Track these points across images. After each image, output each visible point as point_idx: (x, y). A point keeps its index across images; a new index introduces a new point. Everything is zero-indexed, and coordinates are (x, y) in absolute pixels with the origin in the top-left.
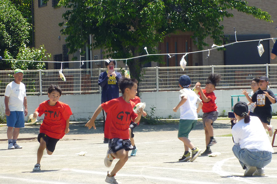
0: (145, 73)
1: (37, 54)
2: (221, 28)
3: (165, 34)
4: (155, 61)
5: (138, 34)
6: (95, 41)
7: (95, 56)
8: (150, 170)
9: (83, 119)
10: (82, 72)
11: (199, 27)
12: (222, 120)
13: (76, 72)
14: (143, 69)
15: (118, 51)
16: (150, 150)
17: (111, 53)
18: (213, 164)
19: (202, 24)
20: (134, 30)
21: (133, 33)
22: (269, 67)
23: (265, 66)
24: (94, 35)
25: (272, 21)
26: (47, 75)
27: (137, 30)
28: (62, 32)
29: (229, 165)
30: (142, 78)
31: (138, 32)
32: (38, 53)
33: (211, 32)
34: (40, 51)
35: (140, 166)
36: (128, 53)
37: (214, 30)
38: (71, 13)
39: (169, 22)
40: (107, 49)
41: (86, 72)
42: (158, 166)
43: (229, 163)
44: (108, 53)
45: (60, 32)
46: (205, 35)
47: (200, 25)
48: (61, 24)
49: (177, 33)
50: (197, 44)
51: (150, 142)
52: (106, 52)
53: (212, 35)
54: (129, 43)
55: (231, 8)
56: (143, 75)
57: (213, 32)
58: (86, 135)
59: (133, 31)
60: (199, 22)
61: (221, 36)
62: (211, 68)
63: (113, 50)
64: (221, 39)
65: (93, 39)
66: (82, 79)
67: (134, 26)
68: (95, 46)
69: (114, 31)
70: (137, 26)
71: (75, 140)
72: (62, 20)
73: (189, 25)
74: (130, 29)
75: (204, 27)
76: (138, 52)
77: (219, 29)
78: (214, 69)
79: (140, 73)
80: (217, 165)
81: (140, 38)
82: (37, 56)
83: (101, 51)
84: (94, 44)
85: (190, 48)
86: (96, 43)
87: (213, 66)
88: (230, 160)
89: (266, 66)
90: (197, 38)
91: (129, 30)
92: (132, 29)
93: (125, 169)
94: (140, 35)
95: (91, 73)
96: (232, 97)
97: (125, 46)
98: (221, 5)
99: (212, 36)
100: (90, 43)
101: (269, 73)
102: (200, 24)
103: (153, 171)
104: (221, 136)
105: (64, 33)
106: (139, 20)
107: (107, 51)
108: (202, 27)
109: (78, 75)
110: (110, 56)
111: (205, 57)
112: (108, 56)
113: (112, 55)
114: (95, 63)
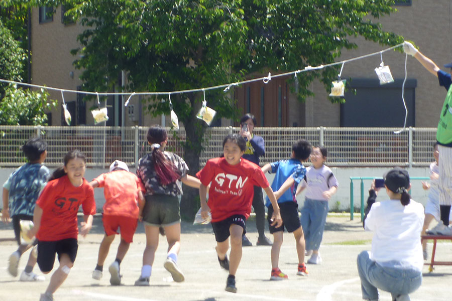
0: (210, 137)
1: (34, 100)
2: (336, 67)
3: (246, 74)
4: (228, 118)
5: (201, 72)
6: (131, 82)
7: (129, 107)
10: (107, 132)
11: (300, 64)
12: (334, 218)
13: (98, 132)
14: (207, 130)
15: (167, 99)
17: (155, 102)
18: (318, 291)
19: (306, 59)
20: (194, 66)
21: (192, 70)
22: (414, 133)
23: (406, 132)
24: (129, 72)
26: (49, 135)
27: (199, 66)
28: (75, 65)
29: (344, 293)
30: (206, 145)
31: (202, 70)
32: (37, 99)
34: (39, 95)
36: (184, 102)
37: (325, 70)
38: (92, 33)
39: (252, 55)
41: (113, 132)
43: (344, 290)
44: (151, 103)
45: (73, 64)
46: (310, 78)
48: (74, 52)
52: (147, 101)
53: (322, 77)
54: (185, 87)
55: (354, 35)
56: (207, 139)
57: (323, 72)
59: (192, 67)
63: (159, 98)
65: (127, 78)
66: (107, 143)
67: (195, 60)
68: (129, 89)
69: (162, 65)
70: (199, 60)
71: (92, 243)
72: (76, 44)
73: (284, 62)
74: (188, 63)
76: (200, 101)
77: (333, 68)
78: (324, 134)
79: (202, 136)
80: (325, 292)
81: (203, 78)
82: (33, 103)
83: (140, 98)
84: (128, 86)
85: (285, 97)
86: (131, 85)
87: (322, 129)
89: (409, 132)
91: (187, 66)
92: (192, 63)
94: (204, 74)
95: (123, 134)
96: (352, 180)
98: (339, 29)
99: (322, 80)
100: (123, 84)
101: (414, 143)
102: (303, 60)
104: (331, 244)
105: (79, 67)
106: (203, 48)
107: (149, 99)
108: (306, 64)
109: (101, 137)
110: (155, 106)
111: (309, 113)
112: (150, 107)
113: (157, 105)
114: (130, 117)
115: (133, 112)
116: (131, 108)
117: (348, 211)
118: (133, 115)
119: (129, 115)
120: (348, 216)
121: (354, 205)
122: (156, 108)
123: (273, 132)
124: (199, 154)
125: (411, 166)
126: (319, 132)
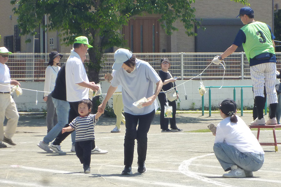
0: (106, 59)
2: (192, 11)
3: (130, 16)
5: (99, 15)
6: (51, 22)
7: (50, 39)
8: (109, 169)
9: (36, 109)
10: (36, 56)
11: (167, 9)
12: (191, 114)
13: (29, 56)
14: (104, 55)
15: (76, 34)
16: (110, 146)
17: (68, 35)
18: (180, 164)
19: (171, 6)
20: (95, 11)
21: (93, 13)
23: (240, 55)
24: (49, 15)
25: (250, 5)
27: (98, 11)
28: (14, 11)
29: (197, 165)
30: (103, 65)
31: (100, 13)
33: (181, 14)
35: (98, 164)
36: (88, 36)
37: (184, 13)
39: (134, 3)
40: (64, 32)
41: (39, 56)
42: (118, 165)
43: (197, 162)
44: (66, 36)
45: (12, 11)
46: (175, 18)
47: (169, 7)
48: (13, 2)
49: (144, 15)
50: (165, 28)
51: (111, 137)
52: (62, 35)
53: (182, 18)
54: (88, 25)
56: (103, 61)
57: (183, 15)
58: (39, 127)
59: (93, 12)
60: (168, 4)
61: (192, 20)
62: (180, 55)
63: (71, 33)
64: (192, 23)
65: (48, 20)
66: (35, 64)
67: (95, 6)
68: (50, 27)
69: (73, 11)
70: (98, 7)
71: (25, 132)
73: (156, 7)
74: (91, 9)
75: (173, 9)
76: (99, 35)
77: (190, 12)
78: (184, 57)
79: (100, 59)
80: (184, 165)
81: (101, 19)
83: (58, 34)
84: (49, 25)
85: (157, 32)
86: (51, 24)
87: (182, 53)
88: (198, 159)
90: (165, 22)
91: (90, 11)
92: (93, 9)
93: (80, 167)
94: (101, 16)
95: (46, 58)
97: (84, 28)
99: (182, 20)
100: (46, 24)
101: (245, 63)
103: (112, 170)
104: (189, 132)
105: (16, 12)
107: (64, 34)
108: (171, 9)
109: (31, 60)
110: (68, 39)
111: (174, 42)
112: (65, 40)
113: (69, 38)
114: (51, 46)
115: (53, 43)
116: (52, 40)
117: (200, 109)
118: (53, 44)
119: (51, 45)
120: (200, 113)
121: (204, 105)
122: (69, 40)
123: (149, 56)
124: (99, 71)
125: (243, 78)
126: (180, 56)
